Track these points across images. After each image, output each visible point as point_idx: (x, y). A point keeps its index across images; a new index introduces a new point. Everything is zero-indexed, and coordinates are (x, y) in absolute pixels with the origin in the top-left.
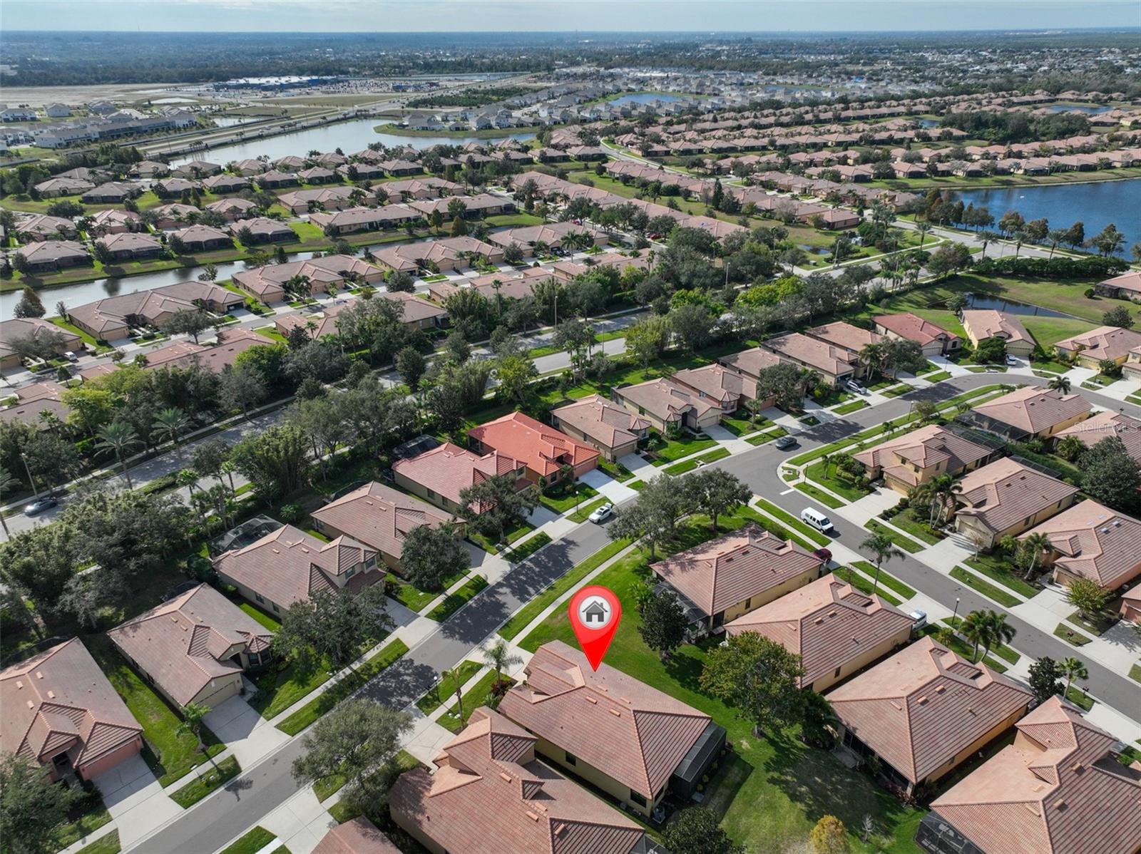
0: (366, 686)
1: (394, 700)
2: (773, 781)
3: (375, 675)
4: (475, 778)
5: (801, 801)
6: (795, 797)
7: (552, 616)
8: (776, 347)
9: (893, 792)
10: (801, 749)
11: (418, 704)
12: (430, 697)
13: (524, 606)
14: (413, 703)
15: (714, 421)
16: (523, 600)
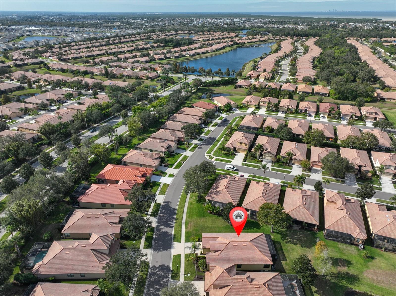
0: (147, 284)
1: (162, 282)
2: (287, 243)
3: (146, 278)
4: (230, 287)
5: (297, 244)
6: (295, 244)
7: (186, 227)
8: (174, 120)
9: (313, 230)
10: (285, 231)
11: (172, 279)
12: (173, 274)
13: (173, 229)
14: (170, 279)
15: (176, 148)
16: (172, 227)
